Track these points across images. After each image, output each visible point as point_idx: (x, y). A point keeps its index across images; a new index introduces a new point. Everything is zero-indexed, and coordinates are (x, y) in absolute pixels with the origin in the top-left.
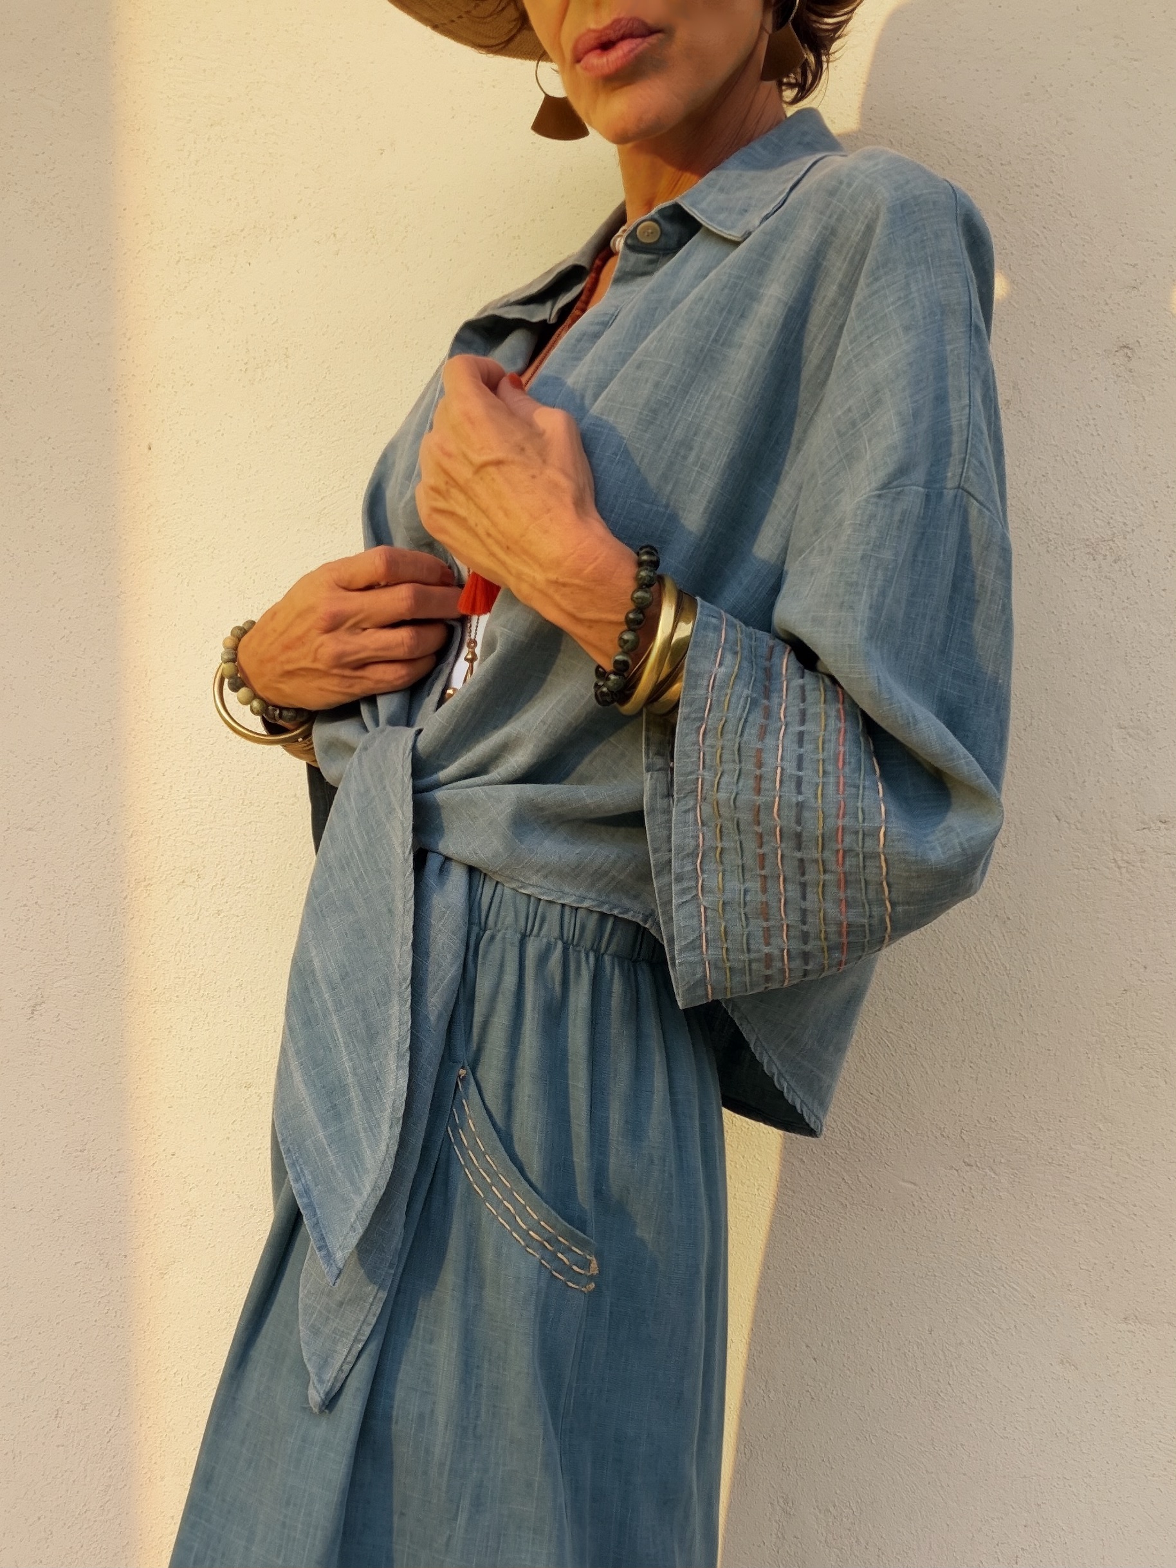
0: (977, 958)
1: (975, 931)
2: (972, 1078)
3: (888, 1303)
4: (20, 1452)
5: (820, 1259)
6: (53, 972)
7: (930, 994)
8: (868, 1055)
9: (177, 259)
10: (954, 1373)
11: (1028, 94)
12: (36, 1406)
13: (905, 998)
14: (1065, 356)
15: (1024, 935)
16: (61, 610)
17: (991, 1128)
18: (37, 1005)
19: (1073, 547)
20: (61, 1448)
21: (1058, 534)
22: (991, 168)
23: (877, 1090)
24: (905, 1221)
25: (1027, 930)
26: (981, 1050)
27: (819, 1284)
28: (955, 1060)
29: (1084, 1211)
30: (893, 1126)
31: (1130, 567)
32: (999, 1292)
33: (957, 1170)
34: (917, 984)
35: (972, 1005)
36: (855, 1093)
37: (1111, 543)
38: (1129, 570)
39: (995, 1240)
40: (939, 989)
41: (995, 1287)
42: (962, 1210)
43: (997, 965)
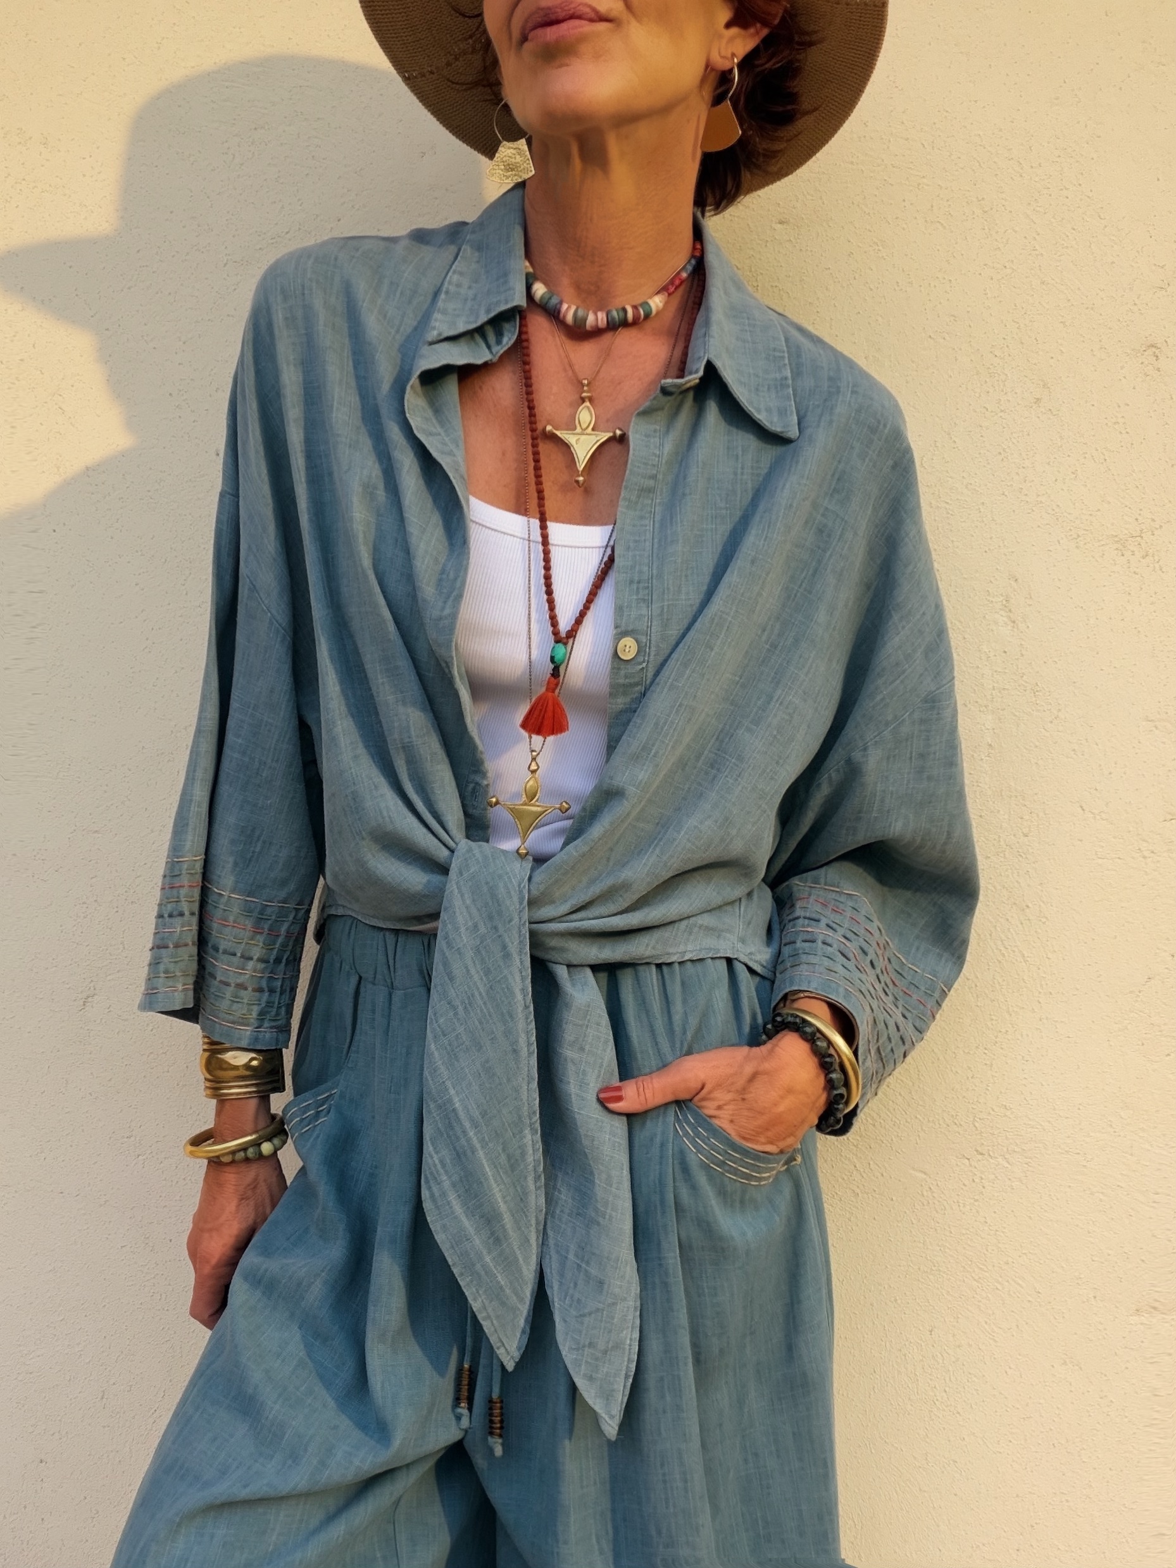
1: (990, 918)
2: (986, 1064)
3: (893, 1299)
4: (67, 1433)
6: (106, 966)
9: (225, 261)
10: (950, 1379)
11: (1057, 99)
12: (82, 1388)
14: (1094, 355)
15: (1044, 923)
17: (1006, 1115)
18: (89, 997)
19: (1102, 543)
20: (107, 1429)
21: (1088, 530)
22: (1021, 171)
24: (914, 1211)
25: (1046, 918)
26: (996, 1037)
28: (969, 1046)
30: (904, 1113)
31: (1158, 562)
32: (1003, 1288)
33: (969, 1159)
35: (987, 992)
37: (1139, 539)
38: (1157, 566)
39: (1003, 1232)
41: (999, 1283)
42: (972, 1201)
43: (1014, 951)
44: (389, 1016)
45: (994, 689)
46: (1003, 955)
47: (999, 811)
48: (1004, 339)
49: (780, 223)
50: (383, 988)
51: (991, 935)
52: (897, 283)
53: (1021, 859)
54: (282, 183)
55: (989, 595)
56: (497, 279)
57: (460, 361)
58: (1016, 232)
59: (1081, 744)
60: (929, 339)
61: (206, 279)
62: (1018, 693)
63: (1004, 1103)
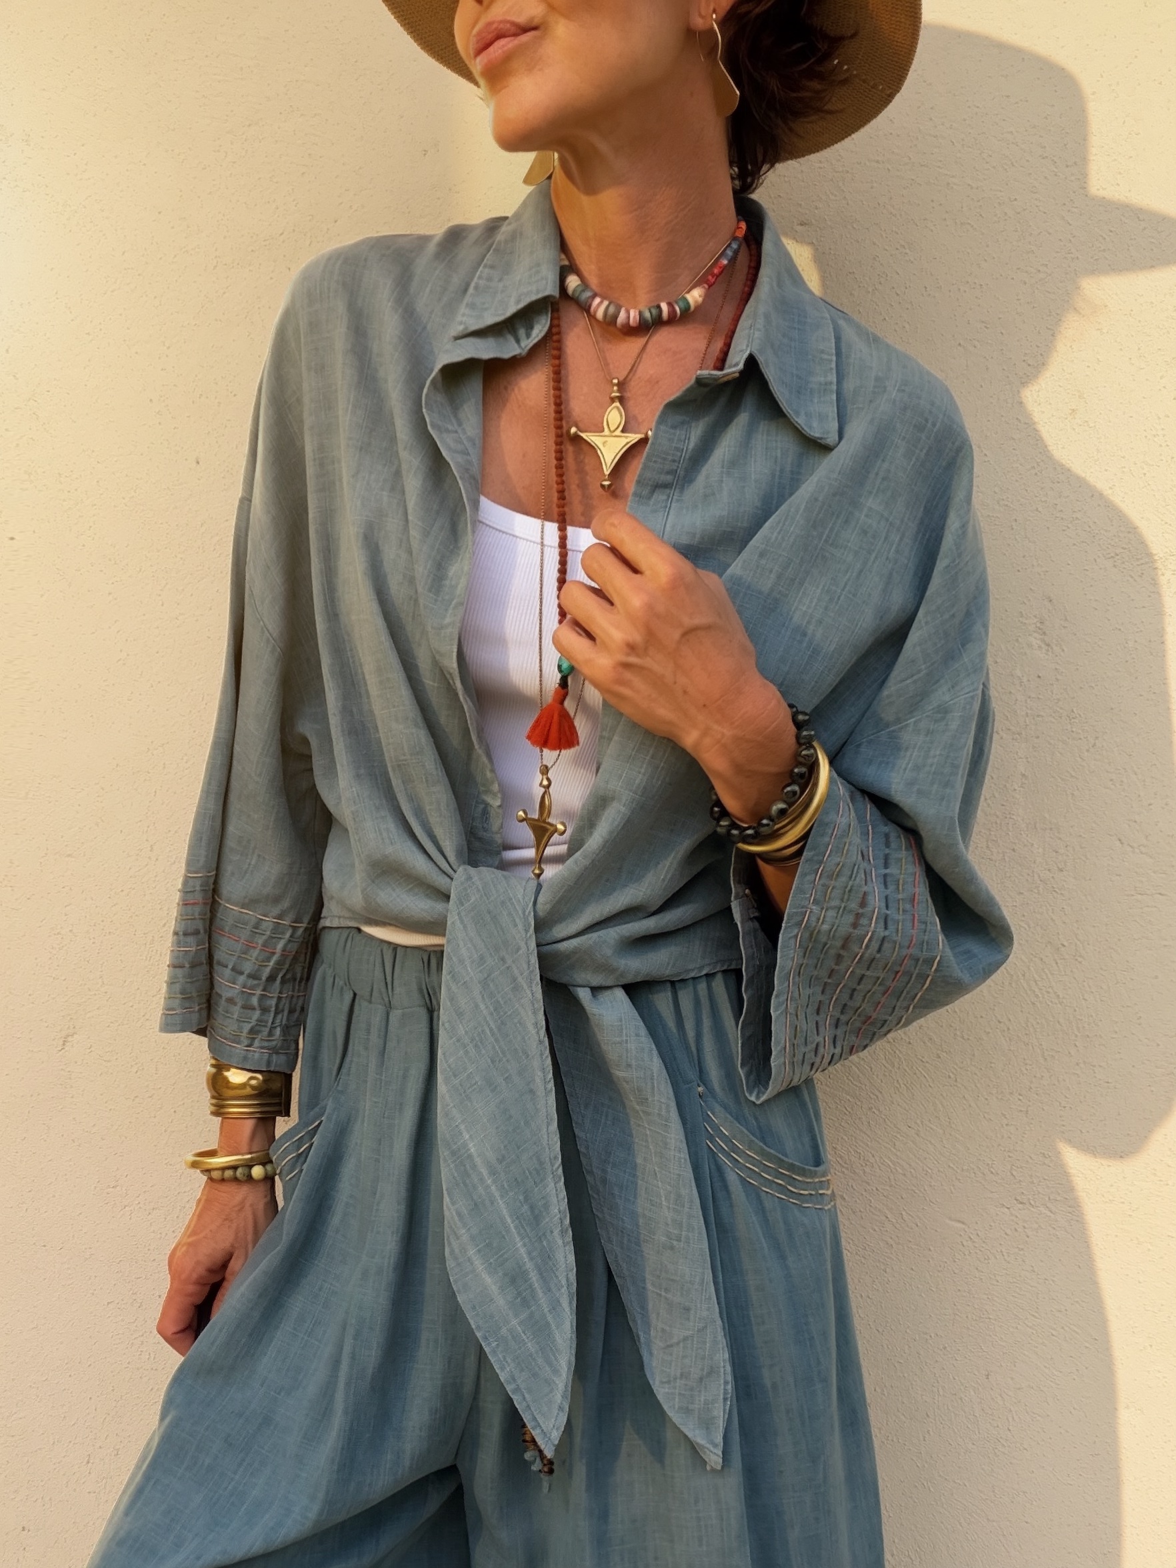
0: (1025, 985)
1: (1023, 957)
2: (1021, 1111)
3: (941, 1347)
4: (50, 1499)
5: (868, 1300)
6: (85, 1002)
7: (971, 1022)
8: (902, 1086)
10: (1013, 1418)
12: (67, 1451)
13: (942, 1026)
14: (1132, 364)
15: (1080, 962)
16: (118, 632)
17: (1044, 1164)
18: (68, 1036)
19: (1142, 561)
20: (92, 1495)
21: (1125, 549)
23: (916, 1123)
24: (955, 1261)
25: (1083, 957)
26: (1031, 1082)
27: (868, 1327)
28: (1002, 1092)
29: (1149, 1250)
30: (935, 1162)
32: (1059, 1335)
33: (1008, 1208)
34: (956, 1012)
35: (1020, 1035)
36: (892, 1126)
39: (1053, 1281)
40: (982, 1017)
41: (1055, 1329)
42: (1017, 1250)
43: (1048, 992)
44: (386, 1036)
45: (1027, 716)
46: (1037, 996)
47: (1032, 845)
48: (1038, 347)
49: (801, 225)
50: (380, 1006)
51: (1024, 975)
52: (926, 288)
53: (1055, 895)
54: (277, 183)
55: (1022, 616)
56: (530, 269)
57: (486, 355)
58: (1050, 234)
59: (1119, 773)
60: (959, 348)
61: (195, 282)
62: (1054, 720)
63: (1043, 1151)
